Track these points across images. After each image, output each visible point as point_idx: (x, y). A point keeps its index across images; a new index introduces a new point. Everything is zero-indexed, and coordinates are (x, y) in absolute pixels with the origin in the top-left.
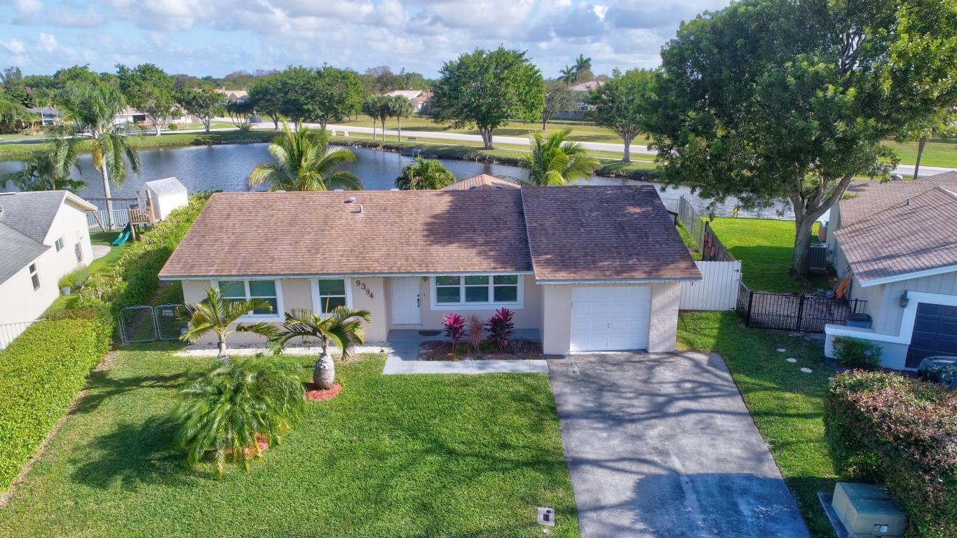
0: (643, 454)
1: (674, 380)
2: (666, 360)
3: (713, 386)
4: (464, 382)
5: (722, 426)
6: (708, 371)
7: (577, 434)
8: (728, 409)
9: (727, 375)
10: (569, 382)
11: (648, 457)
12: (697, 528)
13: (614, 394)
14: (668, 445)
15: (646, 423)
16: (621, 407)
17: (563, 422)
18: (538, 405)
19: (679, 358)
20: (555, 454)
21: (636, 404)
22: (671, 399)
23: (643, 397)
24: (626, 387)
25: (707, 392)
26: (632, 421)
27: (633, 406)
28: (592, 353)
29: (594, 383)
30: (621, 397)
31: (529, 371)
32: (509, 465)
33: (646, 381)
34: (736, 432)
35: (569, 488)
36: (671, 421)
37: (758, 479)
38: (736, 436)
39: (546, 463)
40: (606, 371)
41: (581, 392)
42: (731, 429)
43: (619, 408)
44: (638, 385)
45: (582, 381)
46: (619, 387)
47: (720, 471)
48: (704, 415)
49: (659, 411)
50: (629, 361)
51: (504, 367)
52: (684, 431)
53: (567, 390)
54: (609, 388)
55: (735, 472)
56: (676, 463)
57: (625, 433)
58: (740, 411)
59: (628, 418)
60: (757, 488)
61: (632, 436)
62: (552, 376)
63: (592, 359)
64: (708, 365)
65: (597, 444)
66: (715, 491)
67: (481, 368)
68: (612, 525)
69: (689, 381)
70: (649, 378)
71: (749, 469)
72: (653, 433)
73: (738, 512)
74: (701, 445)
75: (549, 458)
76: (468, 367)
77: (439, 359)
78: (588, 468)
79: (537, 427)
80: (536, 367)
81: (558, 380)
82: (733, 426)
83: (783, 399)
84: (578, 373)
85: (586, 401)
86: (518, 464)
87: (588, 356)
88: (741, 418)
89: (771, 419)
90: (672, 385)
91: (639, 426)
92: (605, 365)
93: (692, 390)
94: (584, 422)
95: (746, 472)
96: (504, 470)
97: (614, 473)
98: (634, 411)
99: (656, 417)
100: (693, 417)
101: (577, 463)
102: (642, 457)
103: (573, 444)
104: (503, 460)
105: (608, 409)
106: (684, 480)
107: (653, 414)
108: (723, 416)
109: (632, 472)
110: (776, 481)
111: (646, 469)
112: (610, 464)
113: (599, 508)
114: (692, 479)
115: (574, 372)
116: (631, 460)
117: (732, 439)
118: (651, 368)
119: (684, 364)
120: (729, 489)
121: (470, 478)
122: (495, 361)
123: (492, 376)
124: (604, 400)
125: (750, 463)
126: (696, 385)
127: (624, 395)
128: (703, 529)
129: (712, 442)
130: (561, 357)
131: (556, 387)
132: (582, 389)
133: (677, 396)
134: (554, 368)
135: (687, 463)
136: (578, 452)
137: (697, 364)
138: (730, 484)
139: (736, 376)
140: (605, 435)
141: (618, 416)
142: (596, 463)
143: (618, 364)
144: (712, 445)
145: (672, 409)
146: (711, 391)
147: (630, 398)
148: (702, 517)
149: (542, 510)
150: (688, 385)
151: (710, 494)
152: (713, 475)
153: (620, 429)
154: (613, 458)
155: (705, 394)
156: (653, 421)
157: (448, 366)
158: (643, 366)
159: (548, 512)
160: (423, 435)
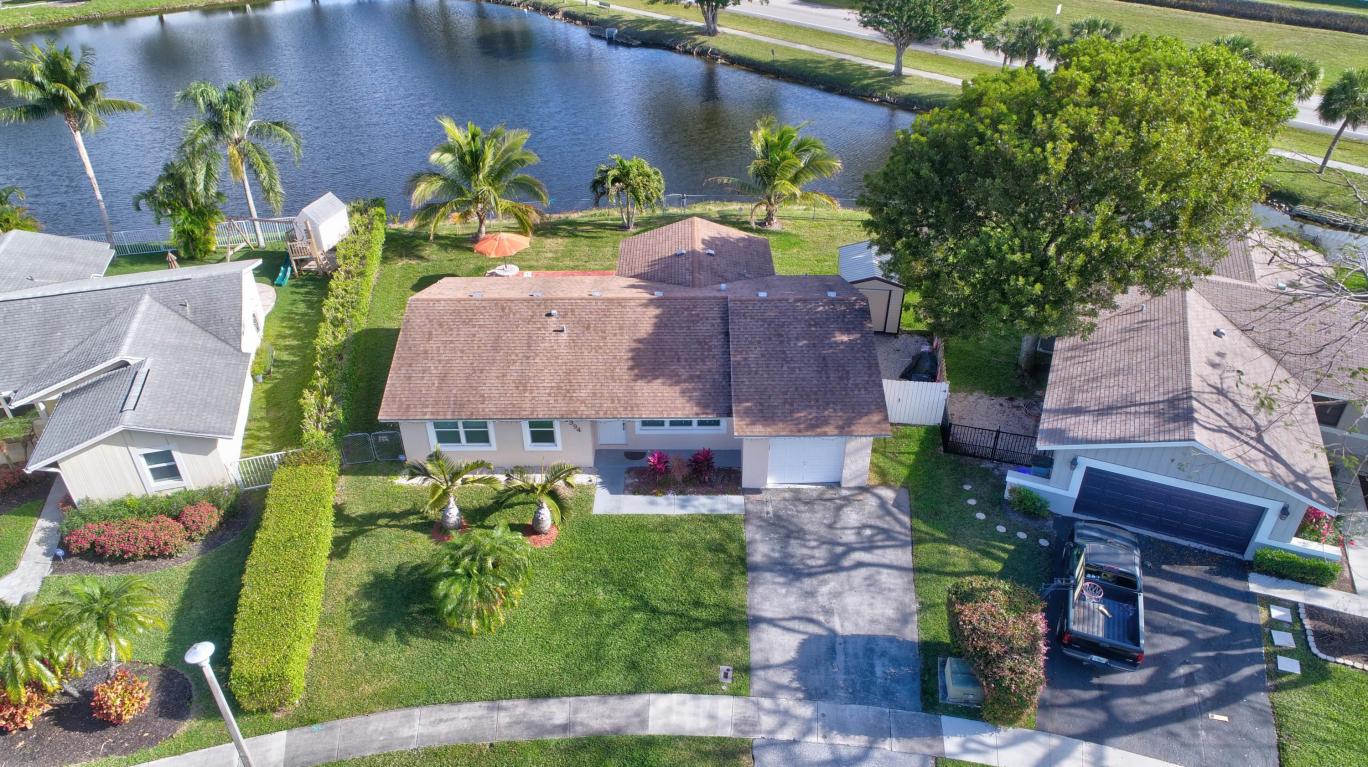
0: (812, 612)
1: (856, 525)
2: (855, 498)
3: (891, 534)
4: (667, 525)
5: (885, 583)
6: (889, 513)
7: (760, 590)
8: (895, 563)
9: (906, 519)
10: (760, 526)
11: (815, 616)
12: (838, 687)
13: (799, 541)
14: (835, 604)
15: (821, 577)
16: (803, 558)
17: (750, 575)
18: (730, 556)
19: (868, 495)
20: (739, 612)
21: (817, 555)
22: (850, 549)
23: (824, 546)
24: (811, 533)
25: (882, 541)
26: (810, 575)
27: (813, 557)
28: (786, 486)
29: (784, 527)
30: (805, 546)
31: (726, 512)
32: (700, 625)
33: (831, 526)
34: (894, 590)
35: (746, 647)
36: (843, 575)
37: (898, 641)
38: (893, 594)
39: (732, 623)
40: (797, 511)
41: (771, 539)
42: (892, 587)
43: (802, 560)
44: (823, 531)
45: (773, 524)
46: (805, 534)
47: (869, 633)
48: (872, 570)
49: (834, 565)
50: (820, 498)
51: (704, 505)
52: (852, 588)
53: (758, 537)
54: (796, 535)
55: (882, 634)
56: (837, 624)
57: (801, 589)
58: (905, 565)
59: (806, 571)
60: (894, 651)
61: (807, 593)
62: (747, 517)
63: (787, 495)
64: (893, 505)
65: (776, 601)
66: (861, 654)
67: (683, 507)
68: (774, 683)
69: (870, 527)
70: (835, 522)
71: (894, 631)
72: (824, 589)
73: (873, 673)
74: (861, 604)
75: (734, 618)
76: (670, 504)
77: (645, 493)
78: (764, 626)
79: (727, 583)
80: (733, 506)
81: (752, 524)
82: (893, 584)
83: (945, 553)
84: (771, 515)
85: (773, 550)
86: (708, 624)
87: (784, 490)
88: (904, 574)
89: (929, 576)
90: (853, 531)
91: (815, 581)
92: (797, 503)
93: (870, 539)
94: (768, 576)
95: (890, 634)
96: (697, 630)
97: (785, 632)
98: (814, 564)
99: (830, 571)
100: (863, 572)
101: (757, 621)
102: (810, 616)
103: (756, 600)
104: (697, 620)
105: (791, 561)
106: (839, 640)
107: (829, 568)
108: (890, 571)
109: (799, 632)
110: (913, 643)
111: (812, 629)
112: (784, 623)
113: (767, 667)
114: (846, 639)
115: (768, 513)
116: (800, 619)
117: (890, 599)
118: (839, 508)
119: (871, 503)
120: (872, 651)
121: (668, 638)
122: (697, 497)
123: (692, 518)
124: (790, 550)
125: (898, 624)
126: (875, 531)
127: (807, 544)
128: (842, 688)
129: (871, 600)
130: (758, 491)
131: (750, 533)
132: (772, 535)
133: (854, 546)
134: (750, 507)
135: (846, 624)
136: (758, 610)
137: (883, 504)
138: (874, 646)
139: (915, 520)
140: (784, 591)
141: (798, 569)
142: (772, 622)
143: (809, 503)
144: (871, 605)
145: (847, 563)
146: (887, 540)
147: (813, 548)
148: (844, 677)
149: (724, 668)
150: (868, 532)
151: (856, 656)
152: (864, 636)
153: (798, 584)
154: (787, 616)
155: (880, 544)
156: (827, 576)
157: (652, 503)
158: (832, 506)
159: (728, 670)
160: (631, 591)
